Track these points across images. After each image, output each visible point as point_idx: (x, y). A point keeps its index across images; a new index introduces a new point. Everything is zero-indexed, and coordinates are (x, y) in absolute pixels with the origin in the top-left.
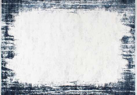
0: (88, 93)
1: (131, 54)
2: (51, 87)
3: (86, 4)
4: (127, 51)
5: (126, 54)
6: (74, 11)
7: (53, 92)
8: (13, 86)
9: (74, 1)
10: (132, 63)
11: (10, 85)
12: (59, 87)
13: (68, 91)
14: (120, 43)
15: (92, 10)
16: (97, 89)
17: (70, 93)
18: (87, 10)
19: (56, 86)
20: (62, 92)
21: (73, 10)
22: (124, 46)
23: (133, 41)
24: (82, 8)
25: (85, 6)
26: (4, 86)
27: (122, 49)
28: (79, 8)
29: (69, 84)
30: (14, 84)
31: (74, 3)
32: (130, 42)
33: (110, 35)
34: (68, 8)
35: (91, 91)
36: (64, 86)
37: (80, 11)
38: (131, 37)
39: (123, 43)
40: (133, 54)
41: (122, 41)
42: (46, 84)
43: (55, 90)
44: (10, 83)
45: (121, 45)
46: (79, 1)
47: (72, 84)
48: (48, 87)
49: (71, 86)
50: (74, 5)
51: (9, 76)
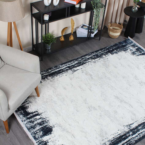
0: (54, 69)
1: (28, 120)
2: (93, 60)
3: (125, 141)
4: (36, 120)
5: (35, 118)
6: (131, 126)
7: (88, 57)
8: (126, 47)
9: (141, 136)
10: (21, 112)
11: (129, 47)
12: (86, 63)
13: (75, 63)
14: (51, 124)
15: (113, 139)
16: (47, 76)
17: (72, 63)
18: (119, 136)
19: (89, 62)
20: (80, 61)
21: (133, 126)
22: (44, 124)
23: (35, 134)
24: (126, 134)
25: (125, 139)
26: (132, 44)
27: (44, 120)
28: (128, 132)
29: (78, 68)
30: (126, 49)
31: (138, 134)
32: (38, 131)
33: (69, 125)
34: (140, 125)
35: (53, 72)
36: (82, 65)
37: (125, 130)
38: (41, 137)
39: (47, 125)
40: (26, 122)
41: (50, 127)
42: (99, 59)
43: (87, 59)
44: (130, 48)
45: (48, 123)
46: (135, 139)
47: (75, 69)
48: (96, 58)
49: (76, 67)
50: (136, 132)
51: (136, 51)
